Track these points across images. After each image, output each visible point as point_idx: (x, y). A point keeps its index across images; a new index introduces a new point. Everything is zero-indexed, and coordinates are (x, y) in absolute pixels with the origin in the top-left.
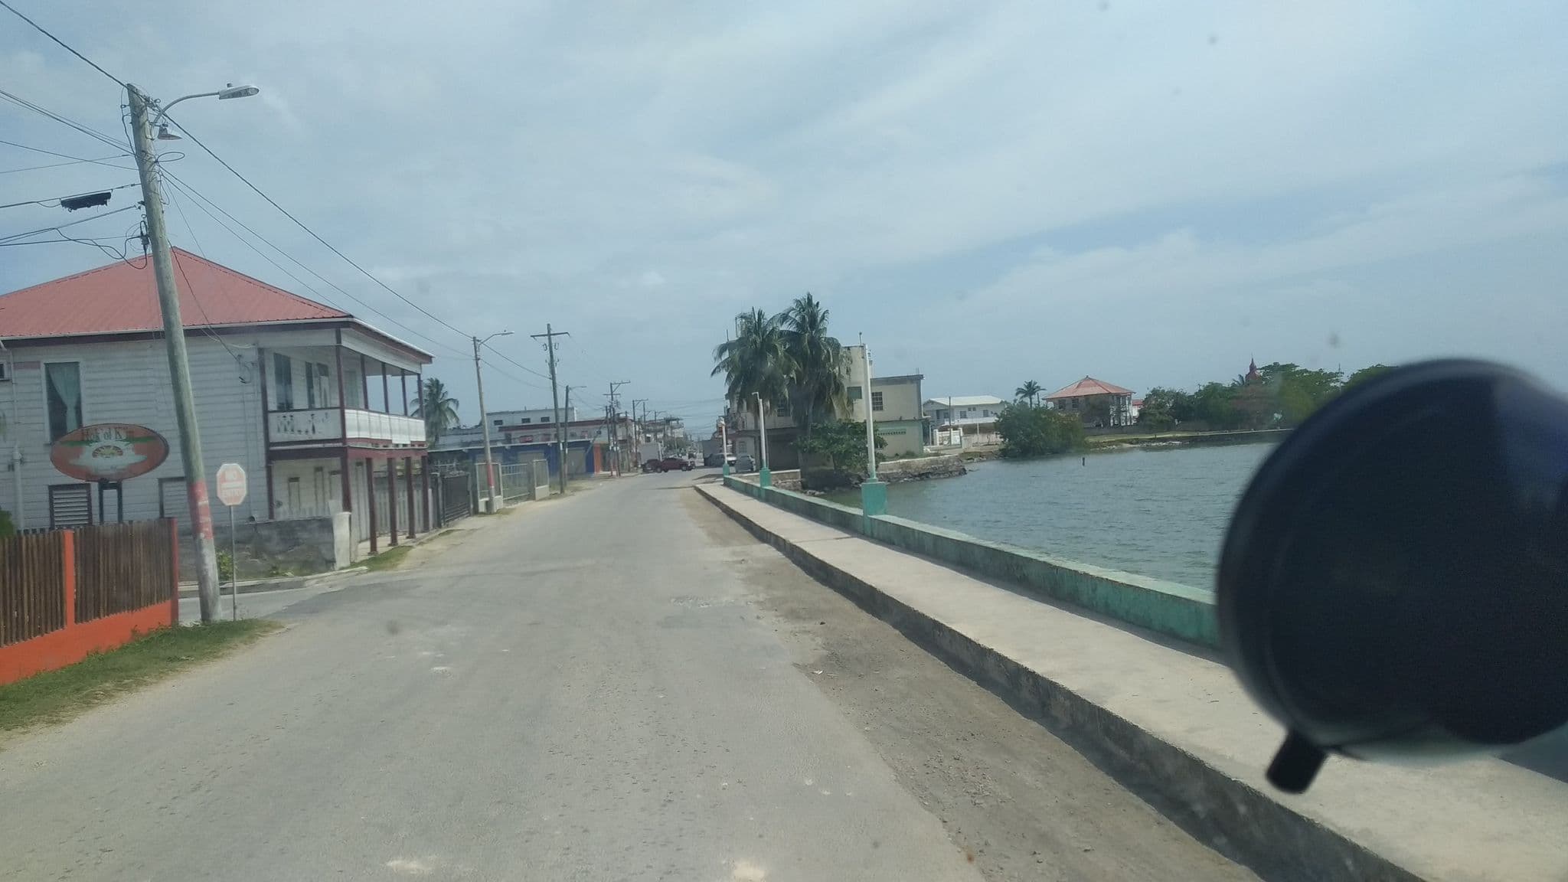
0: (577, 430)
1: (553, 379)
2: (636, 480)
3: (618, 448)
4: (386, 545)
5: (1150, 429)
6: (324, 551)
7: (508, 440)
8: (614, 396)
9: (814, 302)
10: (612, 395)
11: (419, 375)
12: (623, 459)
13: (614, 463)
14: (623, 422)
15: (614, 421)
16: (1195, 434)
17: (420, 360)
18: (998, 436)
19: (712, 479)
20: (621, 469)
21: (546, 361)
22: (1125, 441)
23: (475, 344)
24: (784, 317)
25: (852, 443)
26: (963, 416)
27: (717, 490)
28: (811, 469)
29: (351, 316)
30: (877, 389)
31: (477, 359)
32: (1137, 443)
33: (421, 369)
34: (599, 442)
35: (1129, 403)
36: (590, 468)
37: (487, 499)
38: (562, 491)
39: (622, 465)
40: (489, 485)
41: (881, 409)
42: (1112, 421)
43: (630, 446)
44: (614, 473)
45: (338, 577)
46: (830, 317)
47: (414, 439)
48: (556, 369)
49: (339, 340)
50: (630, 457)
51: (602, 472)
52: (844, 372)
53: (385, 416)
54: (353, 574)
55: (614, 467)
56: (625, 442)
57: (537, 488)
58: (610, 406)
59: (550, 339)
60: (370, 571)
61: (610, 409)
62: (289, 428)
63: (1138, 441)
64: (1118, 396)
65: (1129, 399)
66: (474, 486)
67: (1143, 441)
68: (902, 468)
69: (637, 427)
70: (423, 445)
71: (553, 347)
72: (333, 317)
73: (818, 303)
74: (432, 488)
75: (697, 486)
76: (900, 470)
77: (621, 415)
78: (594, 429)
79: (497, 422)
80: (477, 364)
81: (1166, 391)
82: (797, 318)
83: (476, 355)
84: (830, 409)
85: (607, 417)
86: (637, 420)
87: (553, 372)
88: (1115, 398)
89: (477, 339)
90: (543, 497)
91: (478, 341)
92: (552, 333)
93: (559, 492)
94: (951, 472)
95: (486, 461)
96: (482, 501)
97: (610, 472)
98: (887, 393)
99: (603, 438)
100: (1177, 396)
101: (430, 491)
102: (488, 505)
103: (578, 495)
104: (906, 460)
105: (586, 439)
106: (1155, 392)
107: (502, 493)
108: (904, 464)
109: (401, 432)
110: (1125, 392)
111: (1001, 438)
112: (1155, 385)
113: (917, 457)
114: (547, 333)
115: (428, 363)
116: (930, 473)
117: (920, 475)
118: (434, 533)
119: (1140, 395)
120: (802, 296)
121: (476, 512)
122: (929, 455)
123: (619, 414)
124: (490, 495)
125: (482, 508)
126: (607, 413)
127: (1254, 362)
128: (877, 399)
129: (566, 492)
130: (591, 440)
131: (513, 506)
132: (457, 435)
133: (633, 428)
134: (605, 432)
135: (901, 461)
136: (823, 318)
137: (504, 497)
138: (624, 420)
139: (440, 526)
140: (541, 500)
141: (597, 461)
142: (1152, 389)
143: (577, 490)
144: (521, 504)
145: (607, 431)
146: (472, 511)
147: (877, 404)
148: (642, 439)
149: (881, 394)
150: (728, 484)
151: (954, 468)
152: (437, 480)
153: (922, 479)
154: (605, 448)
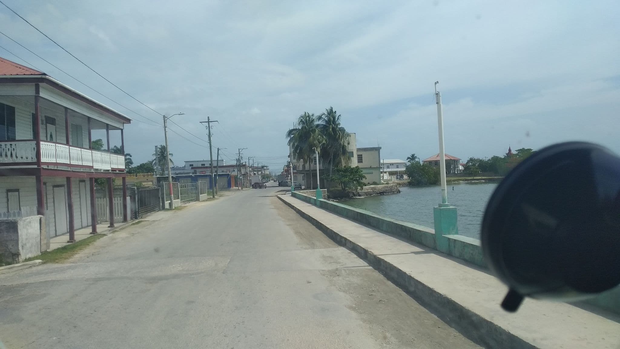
0: (224, 169)
1: (210, 143)
2: (250, 192)
3: (242, 177)
4: (89, 233)
5: (470, 174)
6: (10, 246)
7: (195, 172)
8: (240, 154)
9: (334, 111)
10: (239, 154)
11: (122, 130)
12: (244, 182)
13: (240, 184)
14: (244, 166)
15: (240, 166)
16: (491, 177)
17: (123, 121)
18: (407, 176)
19: (284, 193)
20: (243, 186)
21: (207, 134)
22: (460, 180)
23: (164, 119)
24: (320, 118)
25: (351, 177)
26: (388, 167)
27: (288, 198)
28: (331, 189)
29: (45, 74)
30: (360, 153)
31: (165, 127)
32: (466, 181)
33: (123, 126)
34: (233, 174)
35: (459, 164)
36: (229, 186)
37: (170, 201)
38: (214, 197)
39: (244, 185)
40: (170, 194)
41: (362, 162)
42: (452, 171)
43: (247, 177)
44: (240, 188)
45: (11, 270)
46: (341, 118)
47: (115, 167)
48: (211, 138)
49: (37, 91)
50: (247, 181)
51: (235, 188)
52: (346, 144)
53: (88, 151)
54: (25, 267)
55: (240, 185)
56: (245, 175)
57: (200, 195)
58: (238, 159)
59: (209, 124)
60: (43, 263)
61: (238, 160)
62: (9, 154)
63: (466, 180)
64: (454, 160)
65: (459, 162)
66: (163, 194)
67: (468, 180)
68: (372, 189)
69: (250, 169)
70: (123, 171)
71: (210, 128)
72: (32, 74)
73: (335, 112)
74: (131, 196)
75: (278, 196)
76: (371, 190)
77: (243, 164)
78: (231, 169)
79: (191, 165)
80: (165, 129)
81: (476, 159)
82: (326, 118)
83: (165, 125)
84: (340, 162)
85: (237, 164)
86: (250, 166)
87: (210, 139)
88: (453, 161)
89: (166, 116)
90: (204, 199)
91: (166, 117)
92: (210, 121)
93: (212, 197)
94: (393, 192)
95: (169, 182)
96: (167, 203)
97: (238, 188)
98: (365, 155)
99: (235, 173)
100: (481, 161)
101: (128, 198)
102: (170, 204)
103: (222, 199)
104: (374, 186)
105: (228, 173)
106: (471, 160)
107: (180, 199)
108: (373, 188)
109: (102, 162)
110: (457, 159)
111: (408, 177)
112: (471, 157)
113: (378, 184)
114: (207, 121)
115: (128, 123)
116: (385, 192)
117: (380, 193)
118: (130, 222)
119: (464, 161)
120: (328, 108)
121: (163, 208)
122: (383, 184)
123: (242, 163)
124: (171, 200)
125: (167, 206)
126: (237, 162)
127: (511, 148)
128: (360, 158)
129: (216, 197)
130: (230, 173)
131: (187, 204)
132: (174, 170)
133: (248, 170)
134: (236, 170)
135: (372, 186)
136: (338, 119)
137: (181, 200)
138: (245, 165)
139: (136, 218)
140: (204, 201)
141: (233, 183)
142: (469, 158)
143: (221, 196)
144: (192, 203)
145: (237, 170)
146: (161, 208)
147: (360, 160)
148: (252, 174)
149: (362, 155)
150: (294, 195)
151: (395, 190)
152: (134, 191)
153: (381, 195)
154: (236, 178)
